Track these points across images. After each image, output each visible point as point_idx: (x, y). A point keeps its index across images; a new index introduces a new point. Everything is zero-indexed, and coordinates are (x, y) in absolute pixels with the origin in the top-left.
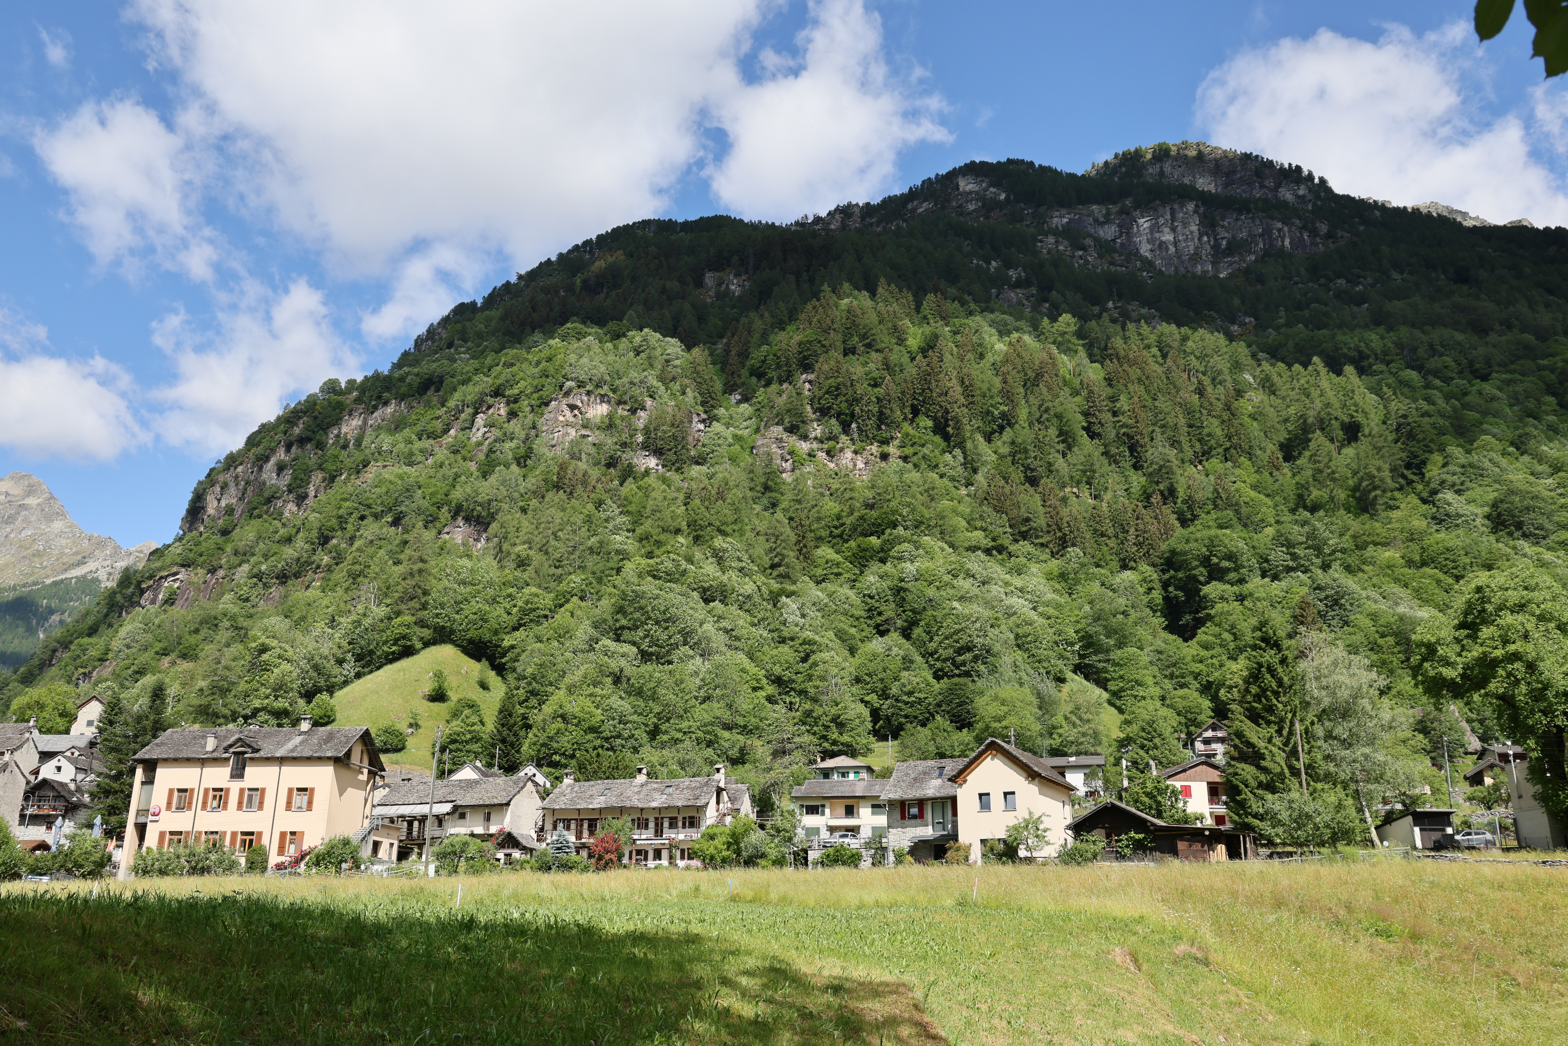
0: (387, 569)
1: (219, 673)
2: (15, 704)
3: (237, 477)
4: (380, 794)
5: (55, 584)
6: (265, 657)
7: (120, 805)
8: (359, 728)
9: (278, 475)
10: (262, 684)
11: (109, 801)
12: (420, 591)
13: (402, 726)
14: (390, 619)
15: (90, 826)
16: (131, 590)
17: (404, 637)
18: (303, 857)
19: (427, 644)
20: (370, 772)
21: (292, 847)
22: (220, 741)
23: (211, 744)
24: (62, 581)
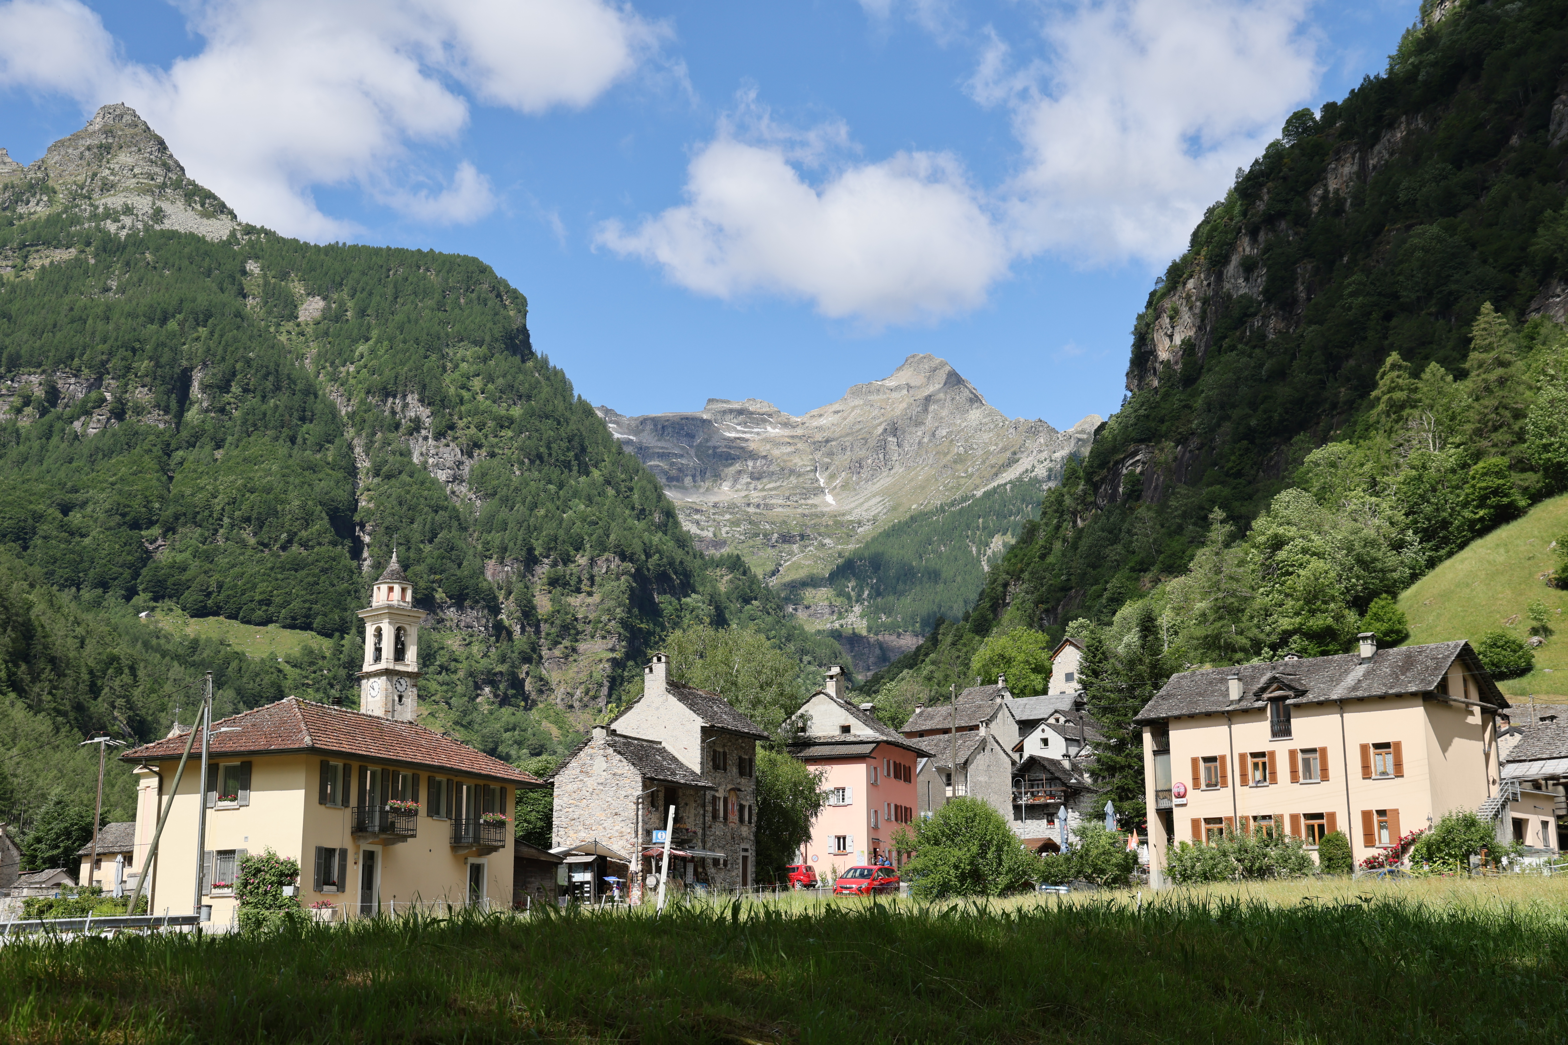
0: (1446, 389)
1: (1223, 586)
2: (976, 662)
3: (1188, 297)
4: (1507, 744)
5: (987, 495)
6: (1281, 555)
7: (1132, 785)
8: (1452, 644)
9: (1247, 280)
10: (1287, 595)
11: (1117, 780)
12: (1507, 414)
13: (1520, 633)
14: (1465, 466)
15: (1101, 816)
16: (1081, 487)
17: (1496, 492)
18: (1405, 848)
19: (1536, 497)
20: (1484, 711)
21: (1385, 833)
22: (1246, 684)
23: (1235, 689)
24: (995, 489)
